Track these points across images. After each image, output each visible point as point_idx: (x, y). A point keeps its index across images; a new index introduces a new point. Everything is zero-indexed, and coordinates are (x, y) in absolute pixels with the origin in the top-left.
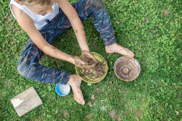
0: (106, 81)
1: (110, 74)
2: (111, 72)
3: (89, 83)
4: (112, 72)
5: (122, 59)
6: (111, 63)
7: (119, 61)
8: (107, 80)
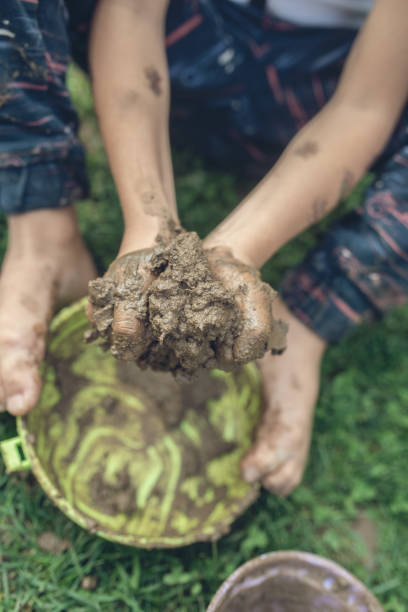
0: (93, 590)
1: (169, 579)
2: (185, 578)
3: (20, 448)
4: (196, 589)
5: (351, 602)
6: (256, 538)
7: (328, 585)
8: (108, 591)
